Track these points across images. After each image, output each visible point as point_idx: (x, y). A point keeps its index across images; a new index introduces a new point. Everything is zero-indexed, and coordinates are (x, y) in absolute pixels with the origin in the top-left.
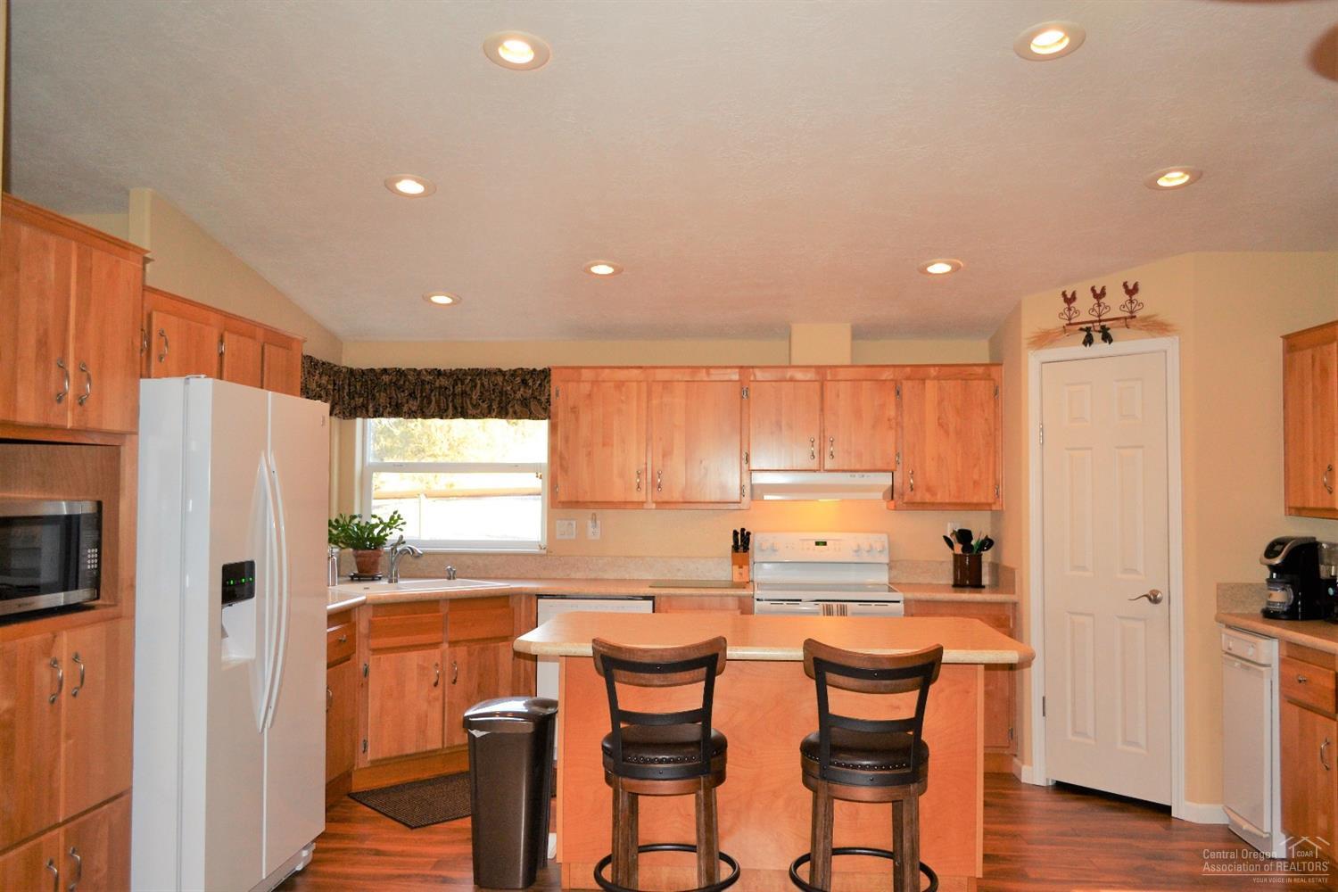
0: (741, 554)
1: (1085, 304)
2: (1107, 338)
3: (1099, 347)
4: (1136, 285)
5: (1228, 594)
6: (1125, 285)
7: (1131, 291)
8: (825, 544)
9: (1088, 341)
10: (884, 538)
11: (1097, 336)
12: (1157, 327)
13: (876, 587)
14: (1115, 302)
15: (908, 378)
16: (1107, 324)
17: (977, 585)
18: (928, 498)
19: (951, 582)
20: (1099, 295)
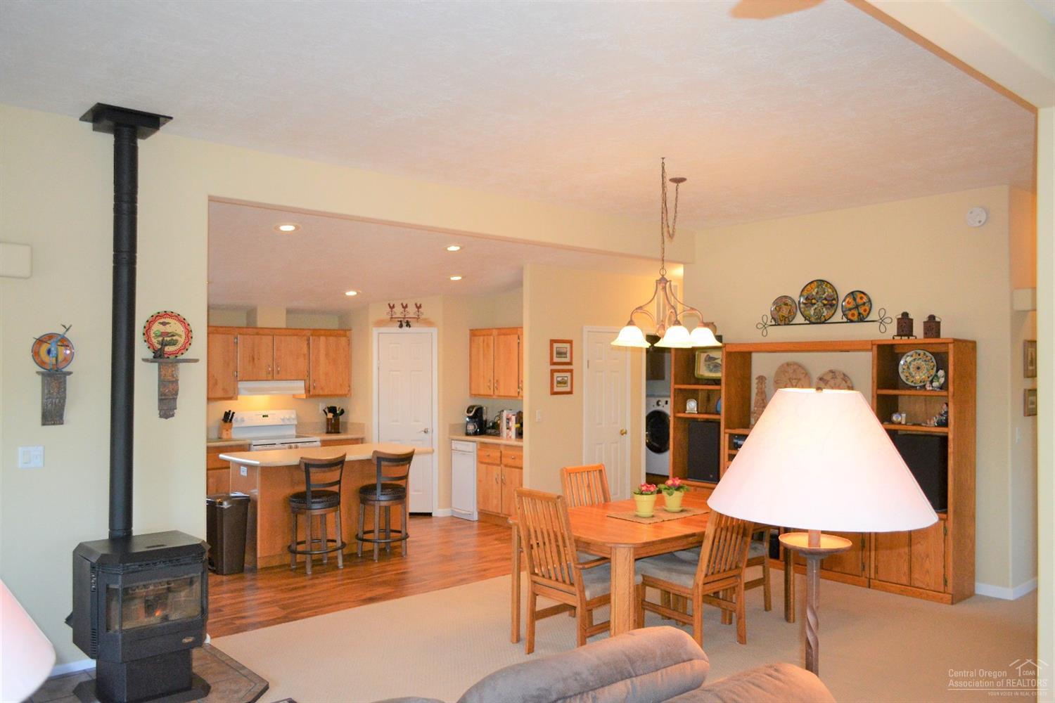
0: (227, 424)
1: (398, 311)
2: (408, 325)
3: (405, 329)
4: (420, 306)
5: (453, 429)
6: (416, 305)
7: (418, 307)
8: (267, 416)
9: (401, 326)
10: (294, 411)
11: (404, 324)
12: (429, 323)
13: (290, 437)
14: (412, 310)
15: (312, 335)
16: (409, 320)
17: (337, 432)
18: (321, 393)
19: (325, 431)
20: (405, 307)
